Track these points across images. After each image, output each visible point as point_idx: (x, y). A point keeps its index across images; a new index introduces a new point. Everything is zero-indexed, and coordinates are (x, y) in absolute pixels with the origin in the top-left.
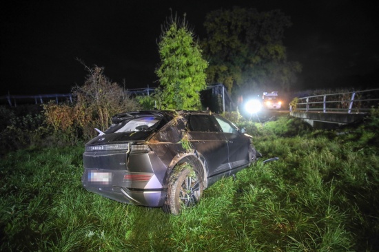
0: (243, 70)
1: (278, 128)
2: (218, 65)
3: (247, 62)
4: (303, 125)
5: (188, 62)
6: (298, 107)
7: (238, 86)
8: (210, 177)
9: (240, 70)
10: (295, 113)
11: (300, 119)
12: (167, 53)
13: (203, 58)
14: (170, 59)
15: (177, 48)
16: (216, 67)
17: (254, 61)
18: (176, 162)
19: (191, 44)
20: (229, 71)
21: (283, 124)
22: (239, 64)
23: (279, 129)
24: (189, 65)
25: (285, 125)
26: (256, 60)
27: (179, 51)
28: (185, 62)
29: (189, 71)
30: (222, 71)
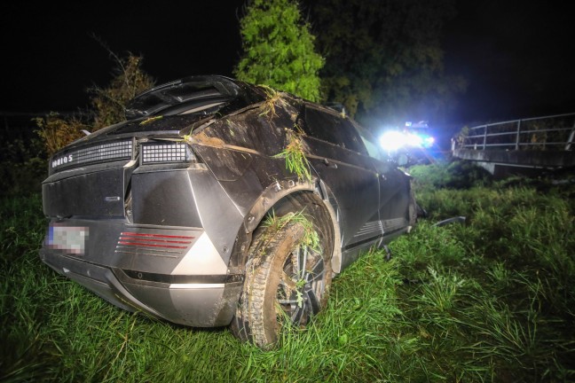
0: (374, 87)
1: (434, 175)
2: (335, 77)
3: (382, 73)
4: (475, 172)
5: (290, 53)
6: (467, 142)
7: (364, 110)
8: (347, 248)
9: (370, 86)
10: (462, 152)
11: (470, 161)
12: (254, 37)
13: (316, 50)
14: (259, 48)
15: (272, 28)
16: (331, 80)
17: (393, 72)
18: (270, 203)
19: (296, 22)
20: (351, 86)
21: (442, 168)
22: (368, 76)
23: (436, 176)
24: (291, 58)
25: (445, 171)
26: (396, 69)
27: (275, 32)
28: (284, 52)
29: (291, 70)
30: (341, 86)
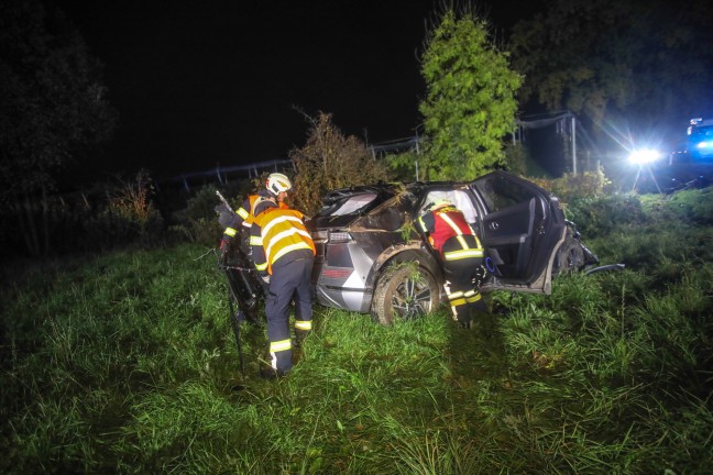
2: (569, 70)
5: (475, 83)
12: (436, 72)
13: (511, 68)
14: (443, 81)
15: (455, 59)
16: (564, 74)
18: (388, 256)
19: (483, 45)
20: (597, 78)
22: (623, 59)
27: (458, 64)
28: (469, 84)
30: (579, 81)
